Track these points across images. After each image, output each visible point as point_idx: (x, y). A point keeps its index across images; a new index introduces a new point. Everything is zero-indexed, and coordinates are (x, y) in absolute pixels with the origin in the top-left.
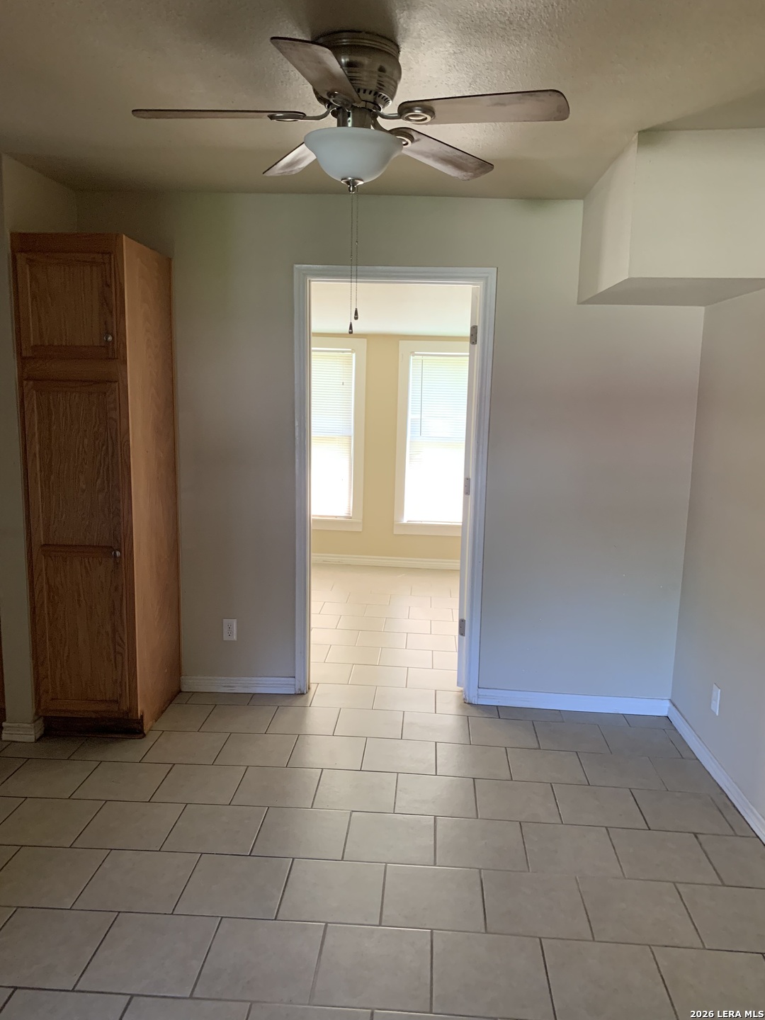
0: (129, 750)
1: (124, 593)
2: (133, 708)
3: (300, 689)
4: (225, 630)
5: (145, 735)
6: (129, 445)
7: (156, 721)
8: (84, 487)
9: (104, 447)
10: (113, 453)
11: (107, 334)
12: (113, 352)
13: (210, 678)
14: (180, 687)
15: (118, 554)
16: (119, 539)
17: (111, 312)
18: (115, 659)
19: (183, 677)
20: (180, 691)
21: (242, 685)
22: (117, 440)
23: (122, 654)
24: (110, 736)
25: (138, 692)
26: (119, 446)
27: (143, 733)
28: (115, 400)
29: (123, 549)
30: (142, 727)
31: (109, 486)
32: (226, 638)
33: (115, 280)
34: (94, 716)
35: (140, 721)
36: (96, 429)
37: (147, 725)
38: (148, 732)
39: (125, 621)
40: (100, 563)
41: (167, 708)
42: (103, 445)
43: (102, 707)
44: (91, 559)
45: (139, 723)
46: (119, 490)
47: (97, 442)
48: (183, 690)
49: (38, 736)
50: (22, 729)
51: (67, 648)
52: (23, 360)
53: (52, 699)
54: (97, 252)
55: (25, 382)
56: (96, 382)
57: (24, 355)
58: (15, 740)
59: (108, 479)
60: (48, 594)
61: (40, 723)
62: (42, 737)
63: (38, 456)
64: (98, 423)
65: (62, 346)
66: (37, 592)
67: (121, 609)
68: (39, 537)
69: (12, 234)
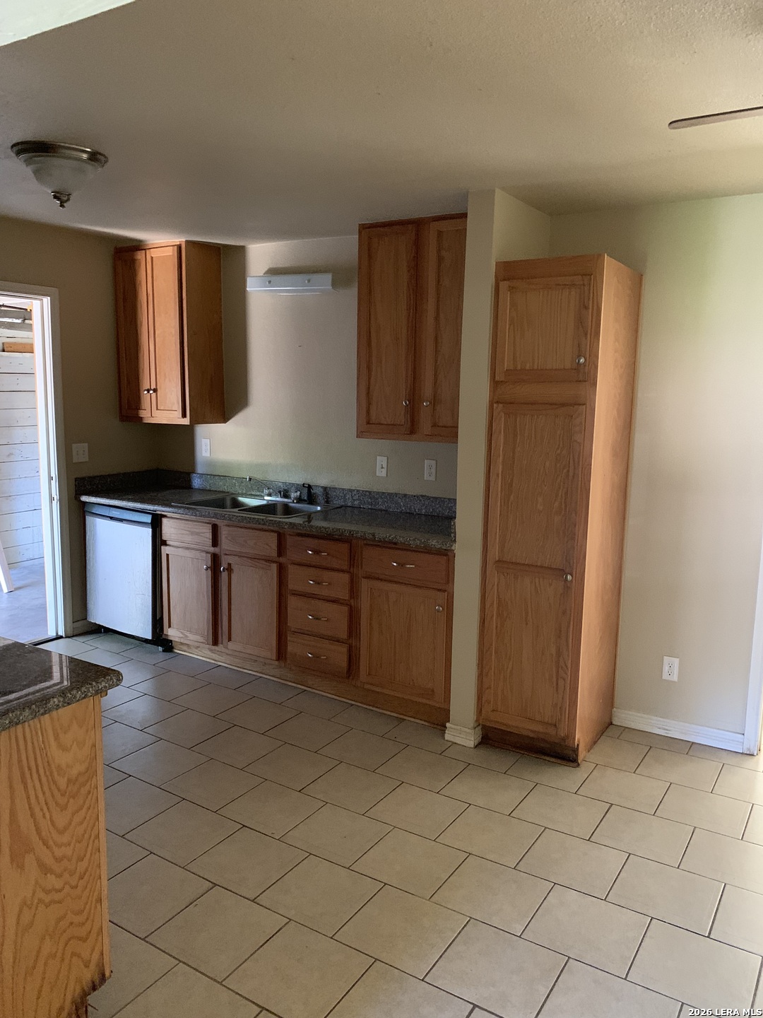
0: (564, 778)
1: (572, 618)
2: (571, 736)
3: (748, 750)
4: (666, 668)
5: (579, 765)
7: (589, 751)
8: (541, 508)
9: (565, 471)
10: (573, 477)
11: (579, 356)
12: (584, 375)
13: (645, 715)
14: (611, 719)
15: (569, 577)
16: (572, 562)
17: (586, 334)
18: (557, 684)
19: (614, 709)
20: (612, 724)
21: (676, 729)
22: (579, 462)
23: (564, 680)
24: (543, 757)
25: (577, 721)
26: (580, 469)
27: (577, 762)
28: (581, 423)
29: (574, 573)
30: (577, 755)
31: (566, 509)
32: (665, 676)
33: (593, 301)
34: (532, 735)
35: (576, 751)
36: (559, 452)
37: (582, 754)
38: (582, 762)
39: (570, 645)
40: (550, 585)
41: (599, 739)
42: (564, 468)
43: (539, 728)
44: (541, 580)
45: (574, 751)
46: (576, 514)
47: (558, 465)
48: (614, 723)
49: (477, 742)
50: (462, 733)
51: (511, 663)
52: (495, 384)
53: (493, 710)
54: (577, 275)
55: (495, 405)
56: (563, 405)
57: (497, 378)
58: (457, 742)
59: (565, 503)
60: (498, 608)
61: (479, 730)
62: (480, 744)
63: (500, 476)
64: (561, 446)
65: (533, 370)
66: (488, 605)
67: (568, 632)
68: (494, 553)
69: (497, 264)
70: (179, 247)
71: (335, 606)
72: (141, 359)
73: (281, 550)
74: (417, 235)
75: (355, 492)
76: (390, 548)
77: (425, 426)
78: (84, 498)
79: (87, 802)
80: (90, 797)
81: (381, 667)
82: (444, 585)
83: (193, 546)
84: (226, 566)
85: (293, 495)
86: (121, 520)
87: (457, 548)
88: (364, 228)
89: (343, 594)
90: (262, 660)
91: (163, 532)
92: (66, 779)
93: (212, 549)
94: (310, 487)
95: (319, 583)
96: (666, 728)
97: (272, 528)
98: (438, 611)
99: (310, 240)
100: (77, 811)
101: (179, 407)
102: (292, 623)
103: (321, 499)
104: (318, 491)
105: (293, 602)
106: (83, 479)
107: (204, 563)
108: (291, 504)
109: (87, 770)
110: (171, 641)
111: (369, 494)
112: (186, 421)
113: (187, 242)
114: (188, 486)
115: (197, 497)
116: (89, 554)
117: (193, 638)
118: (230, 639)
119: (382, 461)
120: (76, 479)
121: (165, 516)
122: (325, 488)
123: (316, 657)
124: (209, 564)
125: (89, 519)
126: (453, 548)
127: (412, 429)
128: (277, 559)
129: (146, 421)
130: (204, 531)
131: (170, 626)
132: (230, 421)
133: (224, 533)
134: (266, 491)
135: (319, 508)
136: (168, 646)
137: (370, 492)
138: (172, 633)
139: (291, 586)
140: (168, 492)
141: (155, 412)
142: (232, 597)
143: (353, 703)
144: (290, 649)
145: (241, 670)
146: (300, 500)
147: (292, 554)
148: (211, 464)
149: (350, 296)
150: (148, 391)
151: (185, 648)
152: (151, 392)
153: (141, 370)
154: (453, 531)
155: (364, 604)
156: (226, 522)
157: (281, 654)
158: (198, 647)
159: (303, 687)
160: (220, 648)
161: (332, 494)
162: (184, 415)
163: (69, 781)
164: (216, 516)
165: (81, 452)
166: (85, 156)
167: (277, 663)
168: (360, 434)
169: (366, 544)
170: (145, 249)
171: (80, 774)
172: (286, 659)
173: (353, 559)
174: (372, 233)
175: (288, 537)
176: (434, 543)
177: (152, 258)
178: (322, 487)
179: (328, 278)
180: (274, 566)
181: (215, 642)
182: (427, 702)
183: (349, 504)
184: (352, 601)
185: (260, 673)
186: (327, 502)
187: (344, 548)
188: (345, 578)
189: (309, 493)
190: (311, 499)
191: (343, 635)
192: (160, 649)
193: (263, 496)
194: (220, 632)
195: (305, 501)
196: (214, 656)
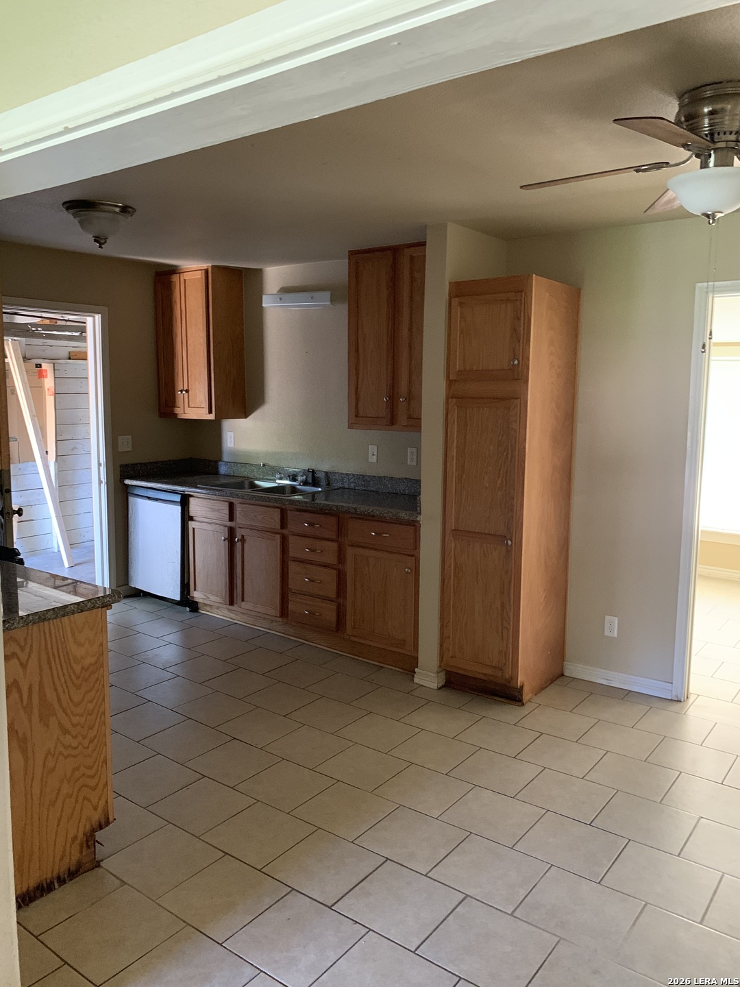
0: (508, 713)
1: (513, 577)
2: (514, 677)
3: (677, 697)
4: (607, 626)
5: (523, 704)
6: (525, 451)
7: (536, 695)
8: (487, 485)
9: (505, 453)
10: (511, 458)
11: (514, 358)
12: (517, 375)
13: (590, 668)
14: (562, 671)
15: (510, 542)
16: (512, 530)
17: (519, 341)
18: (502, 632)
19: (565, 662)
20: (562, 675)
21: (617, 680)
22: (515, 447)
23: (507, 629)
24: (495, 698)
25: (519, 665)
26: (517, 452)
27: (522, 702)
28: (517, 414)
29: (514, 539)
30: (521, 695)
31: (506, 485)
32: (607, 633)
33: (524, 314)
34: (483, 678)
36: (500, 438)
37: (526, 695)
38: (526, 703)
39: (512, 601)
40: (495, 550)
41: (547, 687)
42: (504, 452)
43: (485, 671)
44: (488, 545)
45: (520, 692)
46: (514, 490)
47: (500, 449)
48: (565, 674)
49: (440, 685)
50: (428, 677)
51: (465, 616)
52: (450, 383)
53: (452, 657)
54: (512, 292)
55: (450, 400)
56: (503, 399)
57: (451, 378)
58: (424, 684)
59: (506, 480)
60: (455, 569)
61: (443, 675)
62: (443, 686)
63: (455, 458)
64: (502, 432)
65: (479, 370)
66: (446, 567)
67: (509, 590)
68: (451, 524)
69: (450, 283)
70: (207, 271)
71: (327, 570)
72: (176, 365)
73: (283, 524)
74: (394, 259)
75: (351, 476)
76: (369, 520)
77: (402, 419)
78: (127, 482)
79: (97, 685)
80: (98, 682)
81: (363, 621)
82: (412, 552)
83: (214, 521)
84: (240, 538)
85: (300, 478)
86: (156, 500)
87: (421, 519)
88: (353, 254)
89: (332, 559)
90: (269, 617)
91: (190, 509)
92: (80, 666)
93: (229, 524)
94: (313, 472)
95: (313, 551)
96: (609, 678)
97: (276, 505)
98: (408, 573)
99: (314, 263)
100: (89, 691)
101: (206, 405)
102: (293, 584)
103: (323, 483)
104: (321, 476)
105: (293, 568)
106: (126, 466)
107: (223, 535)
108: (298, 487)
109: (96, 662)
110: (197, 603)
111: (362, 477)
112: (212, 417)
113: (213, 267)
114: (215, 472)
115: (223, 481)
116: (131, 529)
117: (214, 599)
118: (243, 600)
119: (373, 449)
120: (121, 466)
121: (191, 496)
122: (326, 473)
123: (311, 613)
124: (227, 536)
125: (131, 499)
126: (418, 519)
127: (392, 421)
128: (280, 531)
129: (180, 417)
130: (222, 508)
131: (195, 590)
132: (250, 417)
133: (239, 509)
134: (278, 476)
135: (320, 489)
136: (194, 606)
137: (363, 476)
138: (197, 595)
139: (291, 554)
140: (197, 477)
141: (188, 410)
142: (245, 563)
143: (343, 653)
144: (290, 606)
145: (252, 626)
146: (305, 483)
147: (292, 527)
148: (234, 453)
149: (343, 310)
150: (181, 391)
151: (208, 608)
152: (184, 392)
153: (176, 374)
154: (418, 505)
155: (349, 568)
156: (240, 500)
157: (284, 612)
158: (218, 608)
159: (302, 641)
160: (234, 608)
161: (332, 477)
162: (210, 412)
163: (82, 668)
164: (231, 495)
165: (125, 443)
166: (118, 210)
167: (280, 619)
168: (351, 426)
169: (352, 518)
170: (179, 273)
171: (91, 664)
172: (288, 616)
173: (340, 530)
174: (360, 258)
175: (288, 512)
176: (404, 515)
177: (185, 280)
178: (325, 472)
179: (327, 295)
180: (278, 537)
181: (232, 603)
182: (401, 651)
183: (346, 486)
184: (340, 566)
185: (268, 629)
186: (328, 484)
187: (333, 520)
188: (334, 545)
189: (313, 478)
190: (315, 482)
191: (333, 594)
192: (188, 609)
193: (275, 480)
194: (235, 594)
195: (310, 484)
196: (233, 616)
